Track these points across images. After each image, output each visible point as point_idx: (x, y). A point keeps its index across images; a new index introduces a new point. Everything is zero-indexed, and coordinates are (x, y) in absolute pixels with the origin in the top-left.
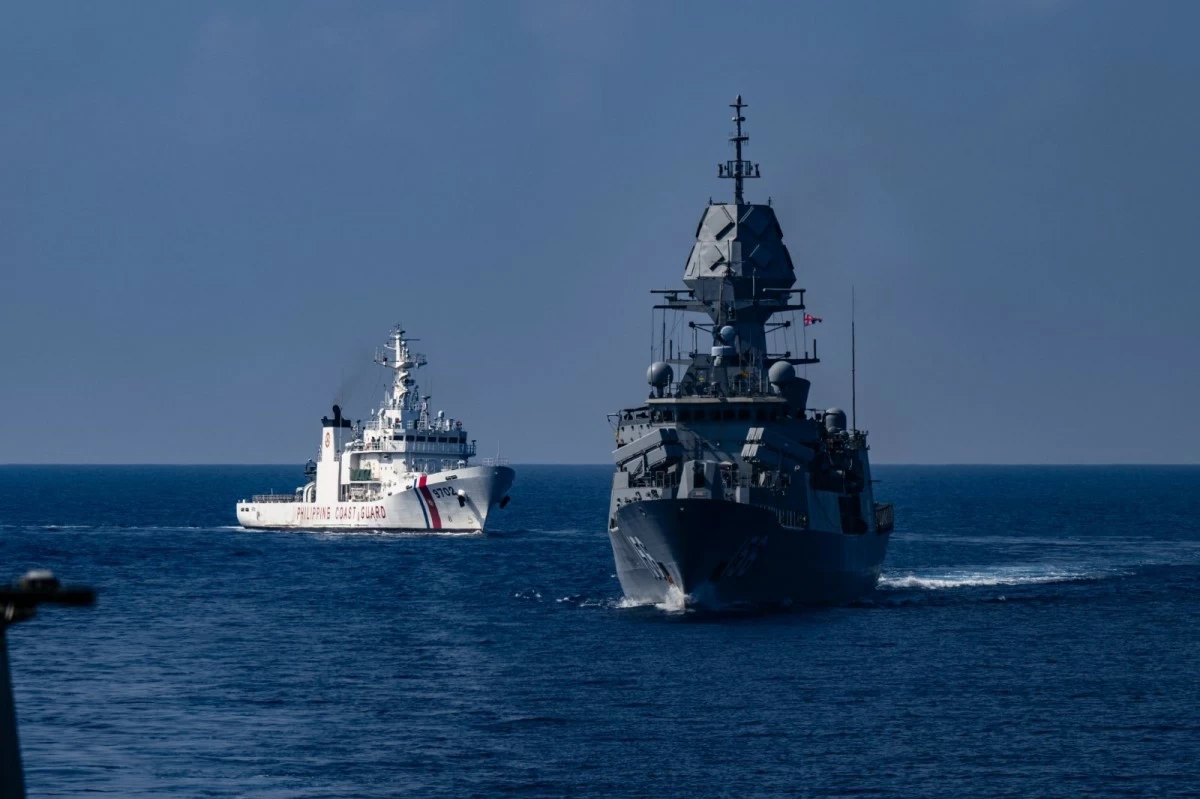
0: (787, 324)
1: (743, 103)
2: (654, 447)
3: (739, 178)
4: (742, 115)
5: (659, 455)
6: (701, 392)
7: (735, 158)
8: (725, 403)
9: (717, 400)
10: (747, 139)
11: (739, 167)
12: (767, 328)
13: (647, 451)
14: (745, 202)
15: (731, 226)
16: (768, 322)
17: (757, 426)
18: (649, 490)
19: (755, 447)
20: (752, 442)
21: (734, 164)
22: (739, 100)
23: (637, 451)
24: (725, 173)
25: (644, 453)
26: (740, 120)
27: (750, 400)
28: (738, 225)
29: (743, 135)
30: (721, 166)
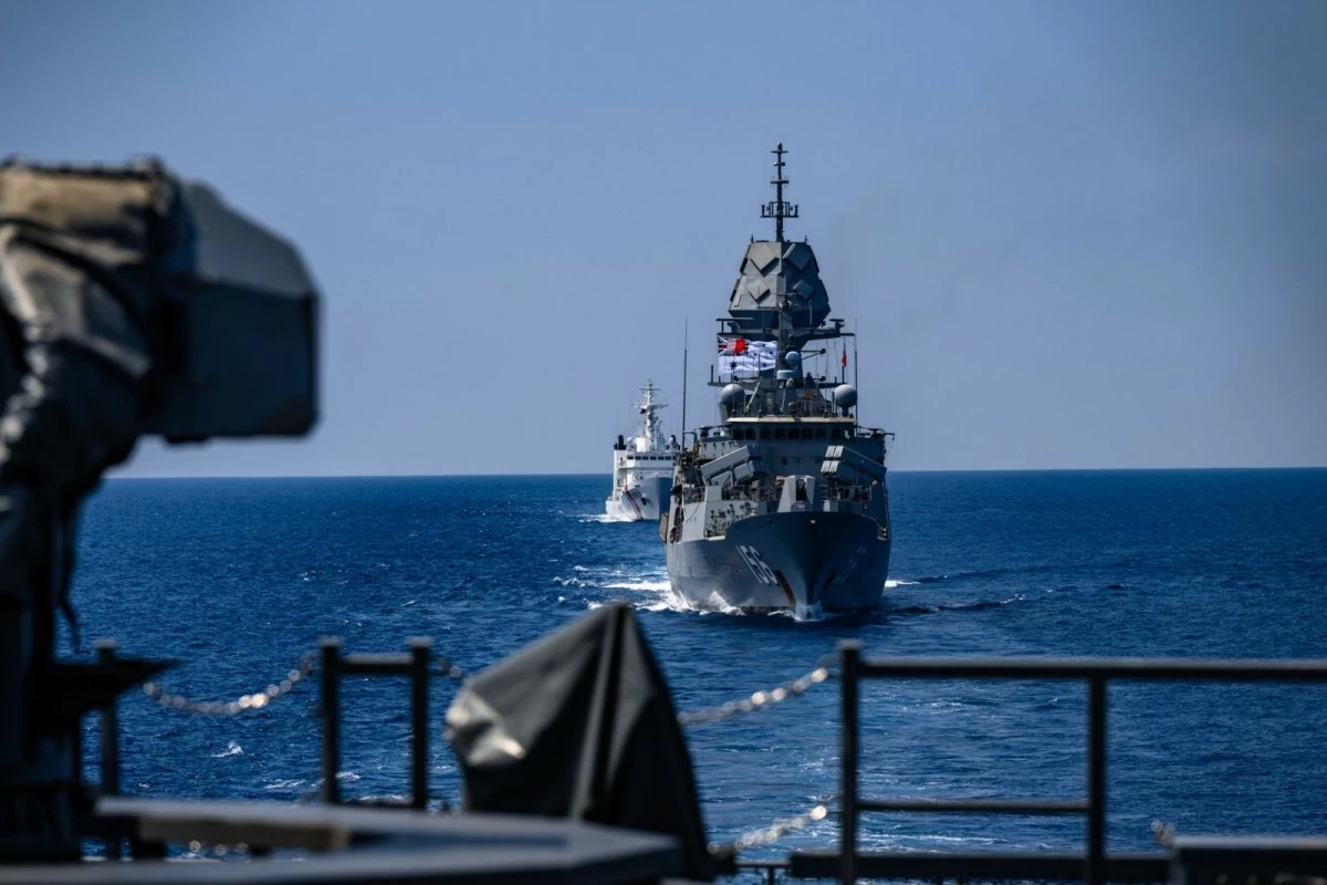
0: (823, 351)
1: (784, 149)
2: (742, 462)
3: (780, 217)
4: (782, 161)
5: (746, 470)
6: (778, 413)
7: (776, 199)
8: (799, 423)
9: (791, 420)
10: (787, 182)
11: (780, 208)
12: (804, 355)
13: (736, 466)
14: (786, 240)
15: (775, 261)
16: (803, 349)
17: (836, 444)
18: (743, 503)
19: (835, 464)
20: (832, 459)
21: (776, 205)
22: (780, 146)
23: (725, 466)
24: (767, 213)
25: (731, 468)
26: (781, 164)
27: (827, 420)
28: (784, 260)
29: (783, 179)
30: (763, 207)
